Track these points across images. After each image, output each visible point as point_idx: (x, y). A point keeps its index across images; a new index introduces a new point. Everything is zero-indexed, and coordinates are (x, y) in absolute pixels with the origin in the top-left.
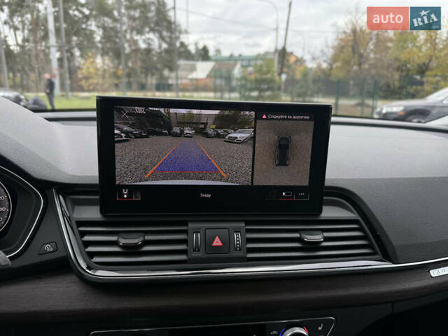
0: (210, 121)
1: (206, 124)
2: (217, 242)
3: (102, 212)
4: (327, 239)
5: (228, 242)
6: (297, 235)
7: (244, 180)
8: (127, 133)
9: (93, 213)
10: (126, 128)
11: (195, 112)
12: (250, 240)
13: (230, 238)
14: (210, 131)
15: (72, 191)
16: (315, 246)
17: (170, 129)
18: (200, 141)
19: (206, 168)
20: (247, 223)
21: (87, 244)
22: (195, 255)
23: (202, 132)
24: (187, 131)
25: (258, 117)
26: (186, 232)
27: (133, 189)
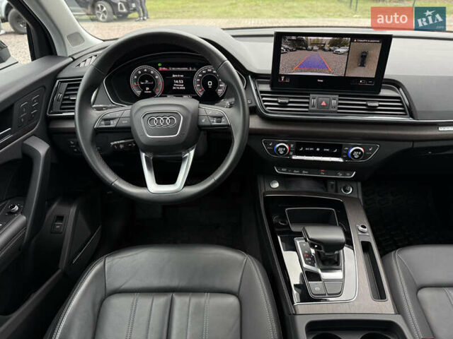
0: (327, 43)
1: (324, 44)
2: (324, 104)
3: (272, 87)
4: (380, 106)
5: (329, 104)
6: (365, 103)
7: (341, 74)
8: (286, 49)
9: (267, 88)
10: (286, 46)
11: (320, 38)
12: (340, 104)
13: (330, 101)
14: (326, 48)
15: (257, 77)
16: (374, 108)
17: (306, 46)
18: (321, 52)
19: (323, 66)
20: (340, 96)
21: (264, 101)
22: (313, 109)
23: (322, 49)
24: (315, 48)
25: (352, 41)
26: (309, 98)
27: (286, 76)
